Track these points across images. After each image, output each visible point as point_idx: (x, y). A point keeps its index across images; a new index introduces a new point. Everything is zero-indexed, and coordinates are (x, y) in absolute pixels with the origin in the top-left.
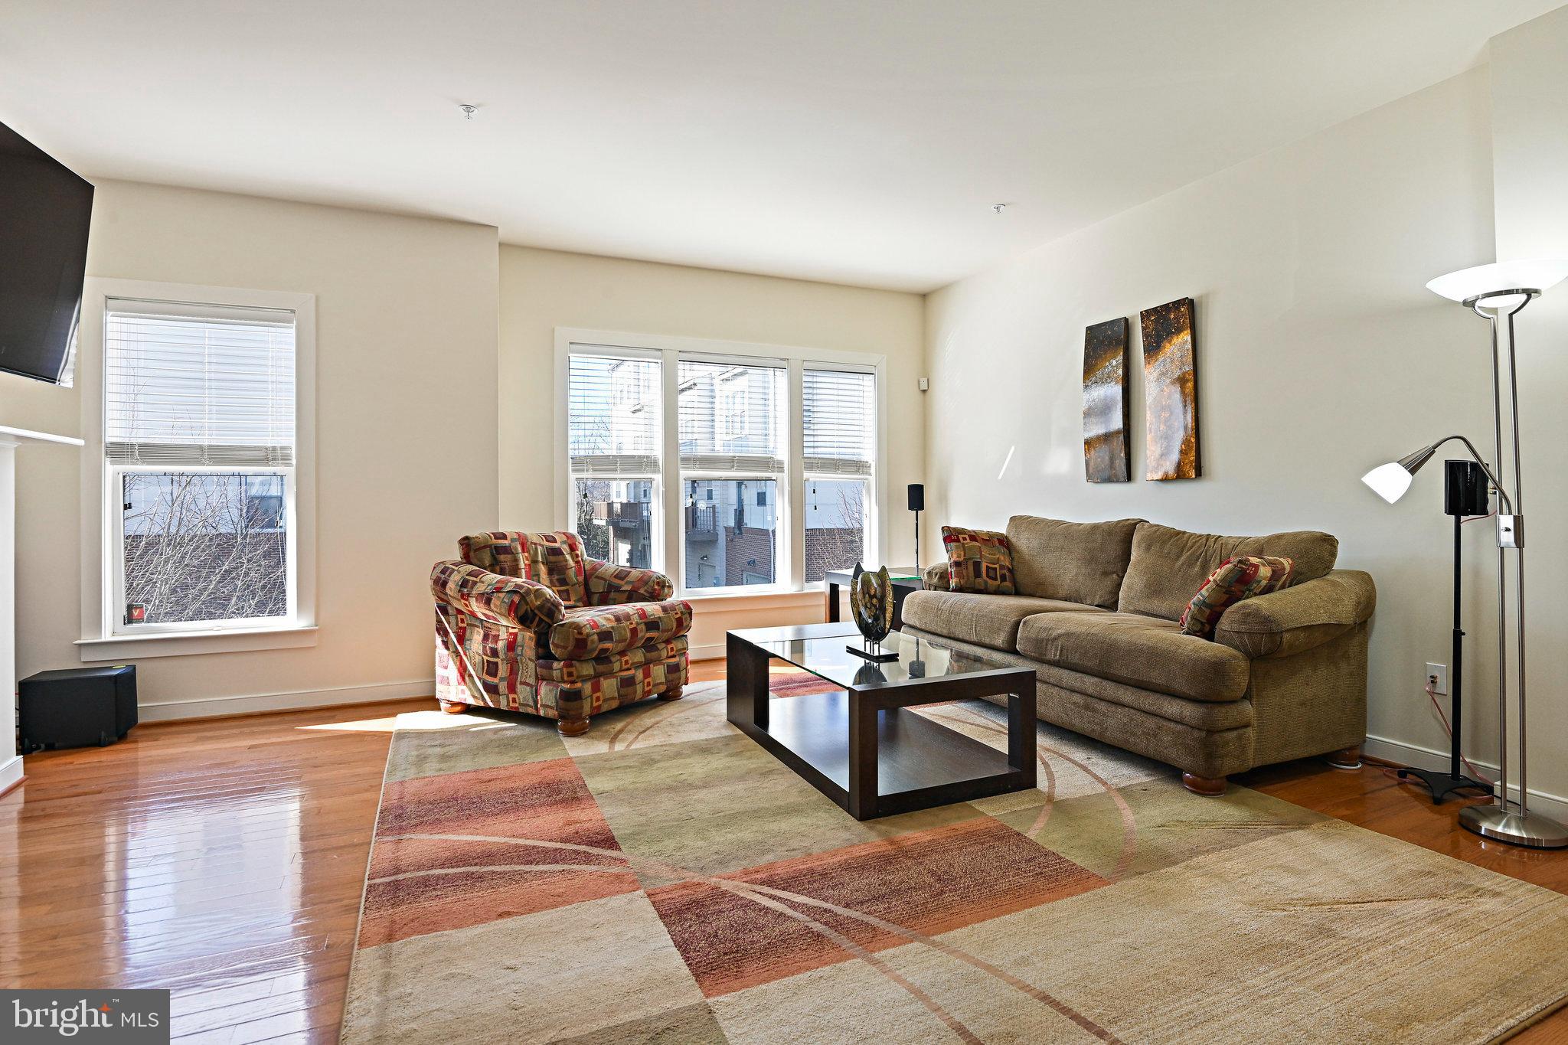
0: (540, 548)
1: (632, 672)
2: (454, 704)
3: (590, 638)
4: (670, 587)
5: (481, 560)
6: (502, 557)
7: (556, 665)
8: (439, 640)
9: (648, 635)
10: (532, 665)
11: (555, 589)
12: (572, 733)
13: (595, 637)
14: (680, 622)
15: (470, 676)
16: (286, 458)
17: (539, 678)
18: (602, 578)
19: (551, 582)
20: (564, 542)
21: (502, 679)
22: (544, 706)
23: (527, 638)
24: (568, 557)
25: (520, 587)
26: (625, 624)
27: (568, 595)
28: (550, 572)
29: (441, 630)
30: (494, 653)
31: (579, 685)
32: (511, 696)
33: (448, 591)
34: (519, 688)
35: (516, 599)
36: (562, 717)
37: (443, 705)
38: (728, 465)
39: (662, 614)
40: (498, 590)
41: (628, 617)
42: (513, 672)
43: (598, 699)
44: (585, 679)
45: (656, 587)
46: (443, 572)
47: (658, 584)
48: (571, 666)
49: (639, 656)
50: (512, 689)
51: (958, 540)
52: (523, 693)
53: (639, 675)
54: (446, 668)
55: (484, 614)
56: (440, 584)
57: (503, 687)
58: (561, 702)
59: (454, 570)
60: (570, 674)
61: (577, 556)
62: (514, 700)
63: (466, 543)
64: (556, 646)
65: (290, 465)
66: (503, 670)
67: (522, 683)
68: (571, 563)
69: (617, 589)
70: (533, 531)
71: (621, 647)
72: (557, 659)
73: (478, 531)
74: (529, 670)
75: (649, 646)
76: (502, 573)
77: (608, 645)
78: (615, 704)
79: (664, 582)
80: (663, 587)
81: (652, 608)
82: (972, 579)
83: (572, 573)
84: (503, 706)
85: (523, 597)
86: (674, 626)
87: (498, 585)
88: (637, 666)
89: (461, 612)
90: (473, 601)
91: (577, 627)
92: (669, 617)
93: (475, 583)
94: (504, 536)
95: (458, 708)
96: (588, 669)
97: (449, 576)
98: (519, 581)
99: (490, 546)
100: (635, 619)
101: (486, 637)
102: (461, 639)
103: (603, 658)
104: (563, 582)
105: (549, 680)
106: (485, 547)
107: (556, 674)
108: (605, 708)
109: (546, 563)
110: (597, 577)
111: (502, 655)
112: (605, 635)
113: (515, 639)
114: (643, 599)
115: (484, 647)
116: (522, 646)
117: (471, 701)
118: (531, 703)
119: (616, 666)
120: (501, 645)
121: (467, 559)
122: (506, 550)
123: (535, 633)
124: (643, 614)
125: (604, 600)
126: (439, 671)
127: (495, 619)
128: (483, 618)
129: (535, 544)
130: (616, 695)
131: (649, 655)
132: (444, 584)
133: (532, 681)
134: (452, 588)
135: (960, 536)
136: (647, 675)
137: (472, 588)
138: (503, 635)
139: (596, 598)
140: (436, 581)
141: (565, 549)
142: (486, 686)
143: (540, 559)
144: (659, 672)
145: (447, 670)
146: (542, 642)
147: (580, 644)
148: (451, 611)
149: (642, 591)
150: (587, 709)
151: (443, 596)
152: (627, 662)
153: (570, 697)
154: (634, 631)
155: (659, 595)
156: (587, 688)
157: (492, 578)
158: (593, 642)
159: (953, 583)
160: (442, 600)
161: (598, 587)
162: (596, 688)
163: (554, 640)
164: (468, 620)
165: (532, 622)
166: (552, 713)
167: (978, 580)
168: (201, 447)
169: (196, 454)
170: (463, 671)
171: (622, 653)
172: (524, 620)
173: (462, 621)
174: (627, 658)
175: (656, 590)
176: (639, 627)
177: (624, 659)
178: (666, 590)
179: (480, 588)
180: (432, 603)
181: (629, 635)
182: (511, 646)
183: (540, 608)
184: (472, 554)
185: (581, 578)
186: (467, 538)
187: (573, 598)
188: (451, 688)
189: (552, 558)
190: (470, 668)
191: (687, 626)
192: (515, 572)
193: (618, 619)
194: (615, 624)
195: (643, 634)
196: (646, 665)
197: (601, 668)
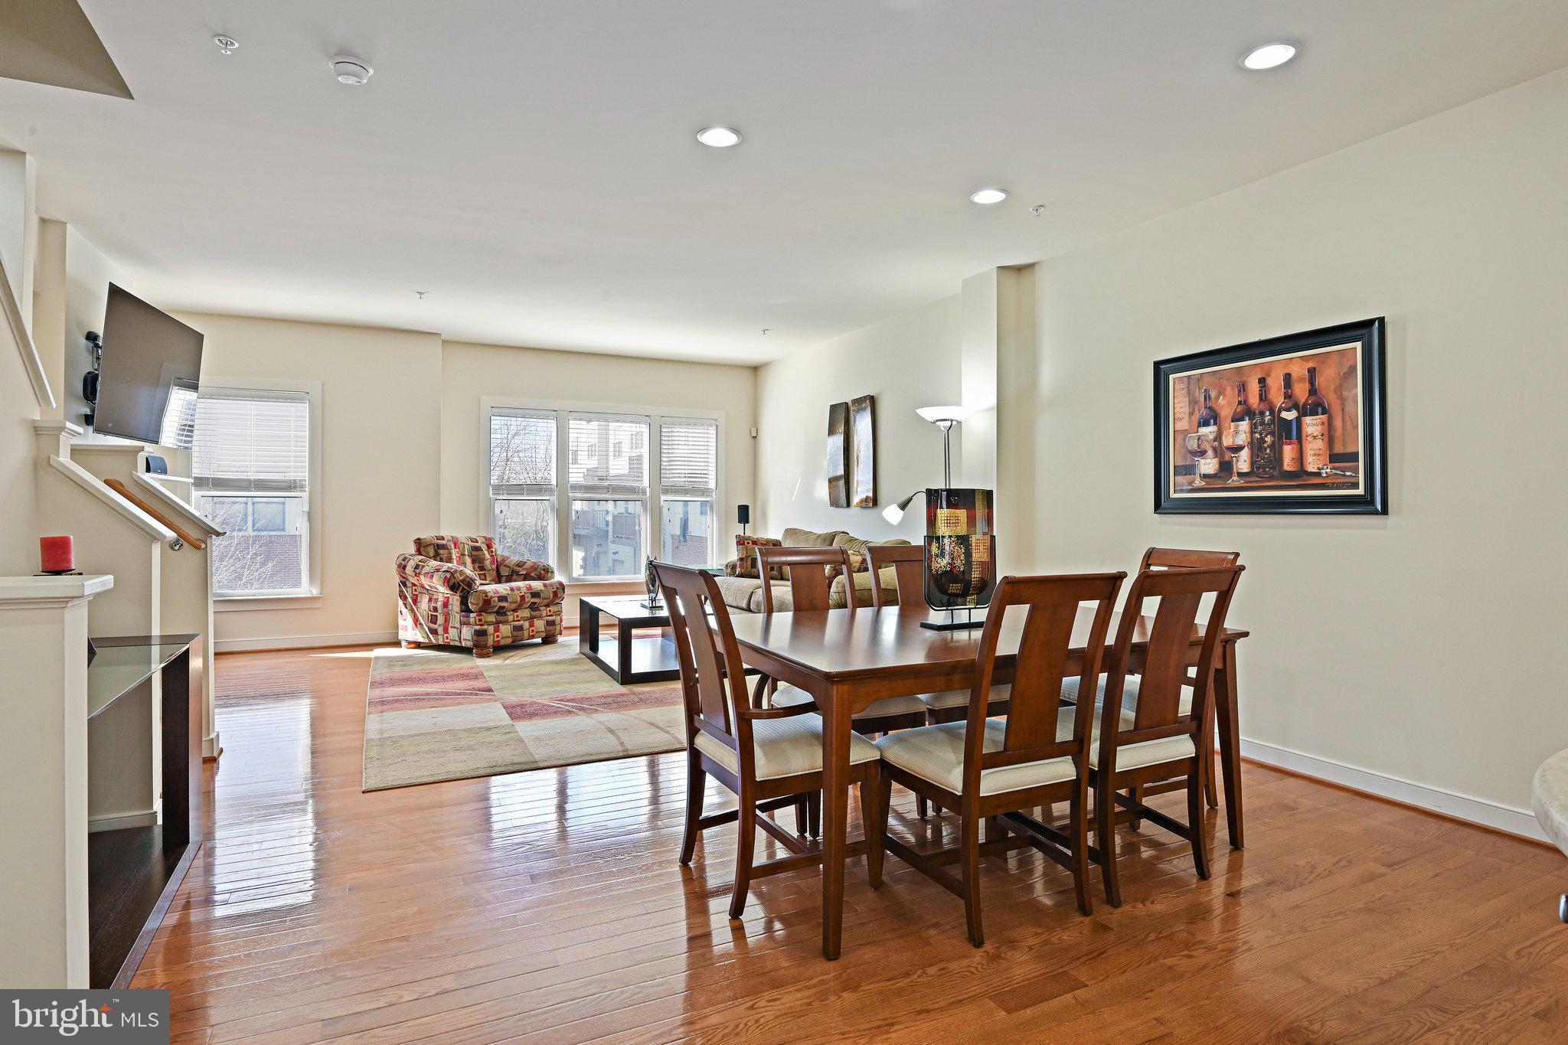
0: (466, 546)
1: (521, 622)
2: (409, 643)
3: (492, 600)
4: (552, 572)
5: (428, 553)
6: (441, 551)
7: (472, 615)
8: (401, 603)
9: (533, 600)
10: (458, 616)
11: (476, 573)
12: (481, 656)
13: (496, 599)
14: (555, 594)
15: (421, 624)
16: (302, 487)
17: (462, 623)
18: (507, 566)
19: (474, 568)
20: (484, 543)
21: (440, 625)
22: (464, 640)
23: (455, 600)
24: (486, 552)
25: (451, 568)
26: (516, 592)
27: (486, 577)
28: (474, 562)
29: (403, 597)
30: (435, 609)
31: (485, 627)
32: (445, 635)
33: (406, 571)
34: (451, 630)
35: (448, 575)
36: (475, 646)
37: (403, 644)
38: (605, 491)
39: (543, 588)
40: (438, 570)
41: (519, 589)
42: (447, 620)
43: (498, 636)
44: (489, 624)
45: (542, 572)
46: (404, 560)
47: (544, 570)
48: (481, 615)
49: (526, 613)
50: (446, 631)
51: (744, 544)
52: (453, 633)
53: (526, 624)
54: (405, 620)
55: (429, 586)
56: (402, 567)
57: (440, 630)
58: (475, 638)
59: (410, 559)
60: (480, 620)
61: (492, 552)
62: (447, 638)
63: (419, 542)
64: (472, 604)
65: (305, 491)
66: (441, 620)
67: (452, 627)
68: (488, 556)
69: (517, 573)
70: (462, 535)
71: (514, 606)
72: (473, 612)
73: (426, 535)
74: (456, 618)
75: (533, 607)
76: (441, 560)
77: (504, 604)
78: (509, 641)
79: (548, 569)
80: (547, 572)
81: (537, 585)
82: (749, 569)
83: (488, 563)
84: (441, 642)
85: (452, 574)
86: (552, 596)
87: (437, 568)
88: (525, 619)
89: (415, 585)
90: (422, 577)
91: (485, 593)
92: (548, 591)
93: (424, 566)
94: (443, 538)
95: (413, 646)
96: (492, 618)
97: (408, 562)
98: (450, 565)
99: (434, 544)
100: (524, 590)
101: (430, 600)
102: (415, 601)
103: (501, 612)
104: (482, 568)
105: (468, 624)
106: (431, 544)
107: (472, 620)
108: (503, 642)
109: (471, 556)
110: (505, 566)
111: (440, 610)
112: (503, 598)
113: (448, 600)
114: (534, 579)
115: (429, 606)
116: (452, 605)
117: (421, 640)
118: (457, 639)
119: (511, 618)
120: (439, 605)
121: (419, 552)
122: (444, 547)
123: (460, 596)
124: (529, 588)
125: (509, 579)
126: (401, 622)
127: (436, 588)
128: (428, 588)
129: (463, 544)
130: (510, 635)
131: (534, 613)
132: (405, 567)
133: (458, 625)
134: (409, 570)
135: (746, 542)
136: (532, 625)
137: (422, 569)
138: (441, 599)
139: (504, 579)
140: (399, 566)
141: (484, 547)
142: (430, 629)
143: (466, 553)
144: (540, 624)
145: (406, 621)
146: (464, 602)
147: (486, 604)
148: (408, 584)
149: (532, 574)
150: (490, 642)
151: (403, 575)
152: (518, 616)
153: (480, 634)
154: (523, 598)
155: (544, 577)
156: (491, 629)
157: (434, 563)
158: (494, 601)
159: (738, 570)
160: (403, 577)
161: (505, 572)
162: (497, 630)
163: (471, 600)
164: (419, 589)
165: (458, 589)
166: (469, 644)
167: (754, 570)
168: (250, 480)
169: (246, 484)
170: (416, 620)
171: (515, 610)
172: (453, 588)
173: (416, 590)
174: (517, 614)
175: (543, 573)
176: (526, 595)
177: (516, 614)
178: (549, 574)
179: (426, 569)
180: (397, 579)
181: (519, 599)
182: (446, 605)
183: (463, 581)
184: (422, 549)
185: (494, 567)
186: (419, 539)
187: (488, 578)
188: (409, 631)
189: (475, 553)
190: (420, 618)
191: (560, 597)
192: (449, 560)
193: (512, 589)
194: (510, 592)
195: (529, 599)
196: (531, 619)
197: (500, 618)
